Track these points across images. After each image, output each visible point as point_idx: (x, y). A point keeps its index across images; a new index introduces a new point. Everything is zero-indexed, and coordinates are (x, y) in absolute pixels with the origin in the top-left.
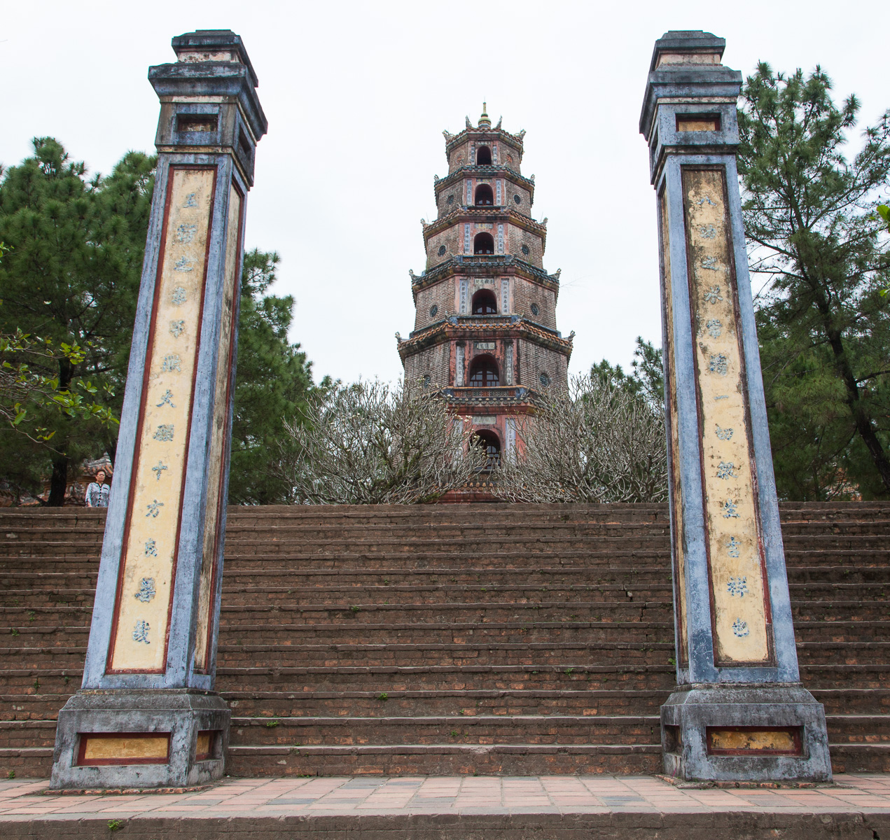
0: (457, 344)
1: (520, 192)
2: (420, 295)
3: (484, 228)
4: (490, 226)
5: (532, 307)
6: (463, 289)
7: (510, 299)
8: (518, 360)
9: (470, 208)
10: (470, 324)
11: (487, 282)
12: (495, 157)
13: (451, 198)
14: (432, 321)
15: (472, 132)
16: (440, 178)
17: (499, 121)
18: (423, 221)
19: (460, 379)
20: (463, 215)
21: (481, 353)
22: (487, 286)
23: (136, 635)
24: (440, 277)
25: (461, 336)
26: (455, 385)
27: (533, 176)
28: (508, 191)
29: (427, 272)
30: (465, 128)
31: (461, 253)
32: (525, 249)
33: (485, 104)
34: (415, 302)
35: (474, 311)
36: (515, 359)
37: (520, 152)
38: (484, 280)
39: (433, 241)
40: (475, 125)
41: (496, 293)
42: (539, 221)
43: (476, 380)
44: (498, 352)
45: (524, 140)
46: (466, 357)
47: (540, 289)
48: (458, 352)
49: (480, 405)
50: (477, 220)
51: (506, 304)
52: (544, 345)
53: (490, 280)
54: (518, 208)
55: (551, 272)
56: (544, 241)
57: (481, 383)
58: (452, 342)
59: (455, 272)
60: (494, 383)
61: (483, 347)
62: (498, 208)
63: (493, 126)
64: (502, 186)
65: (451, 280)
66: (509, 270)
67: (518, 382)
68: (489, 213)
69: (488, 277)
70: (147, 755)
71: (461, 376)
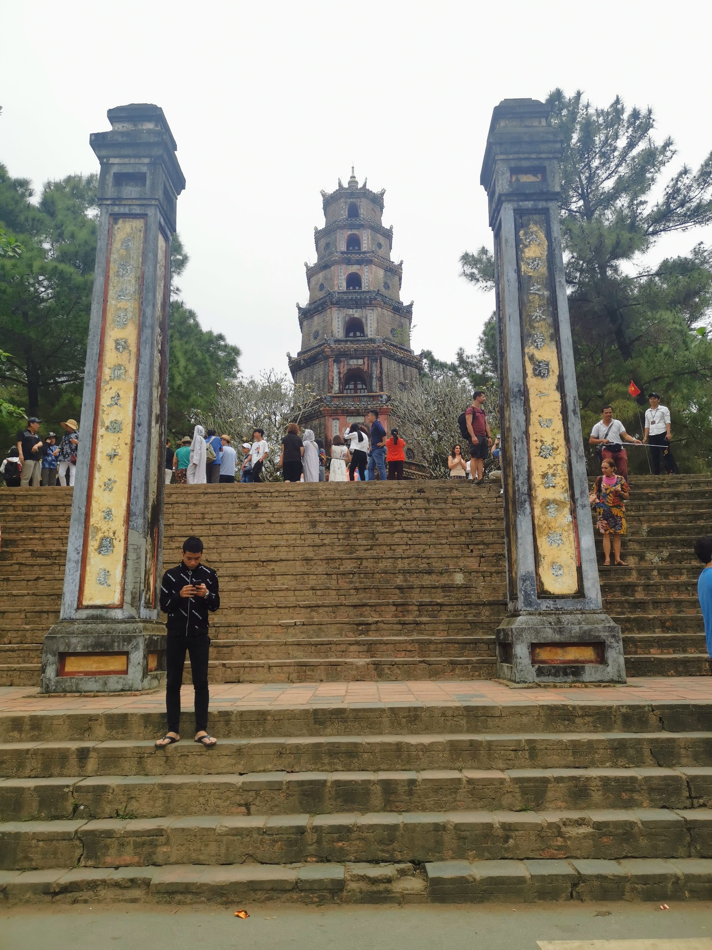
0: (334, 361)
1: (382, 240)
2: (305, 323)
3: (354, 269)
4: (358, 267)
5: (391, 331)
6: (338, 318)
7: (375, 325)
8: (381, 373)
9: (343, 253)
10: (342, 345)
11: (356, 312)
12: (362, 211)
13: (328, 245)
14: (315, 343)
15: (343, 191)
16: (319, 229)
17: (364, 181)
18: (306, 265)
19: (336, 387)
20: (337, 258)
21: (353, 367)
22: (357, 315)
23: (99, 580)
24: (320, 308)
25: (337, 355)
26: (333, 392)
27: (391, 228)
28: (372, 239)
29: (310, 304)
30: (337, 188)
31: (336, 289)
32: (387, 286)
33: (353, 168)
34: (301, 328)
35: (347, 334)
36: (378, 372)
37: (382, 207)
38: (354, 310)
39: (314, 279)
40: (346, 185)
41: (364, 320)
42: (397, 262)
43: (349, 389)
44: (366, 368)
45: (385, 197)
46: (342, 371)
47: (397, 316)
48: (335, 367)
49: (352, 408)
50: (349, 262)
51: (371, 330)
52: (400, 361)
53: (359, 310)
54: (381, 252)
55: (406, 303)
56: (400, 279)
57: (353, 391)
58: (330, 360)
59: (332, 303)
60: (362, 391)
61: (354, 363)
62: (365, 253)
63: (360, 186)
64: (368, 235)
65: (329, 310)
66: (373, 302)
67: (381, 389)
68: (357, 257)
69: (357, 308)
70: (112, 668)
71: (338, 386)
